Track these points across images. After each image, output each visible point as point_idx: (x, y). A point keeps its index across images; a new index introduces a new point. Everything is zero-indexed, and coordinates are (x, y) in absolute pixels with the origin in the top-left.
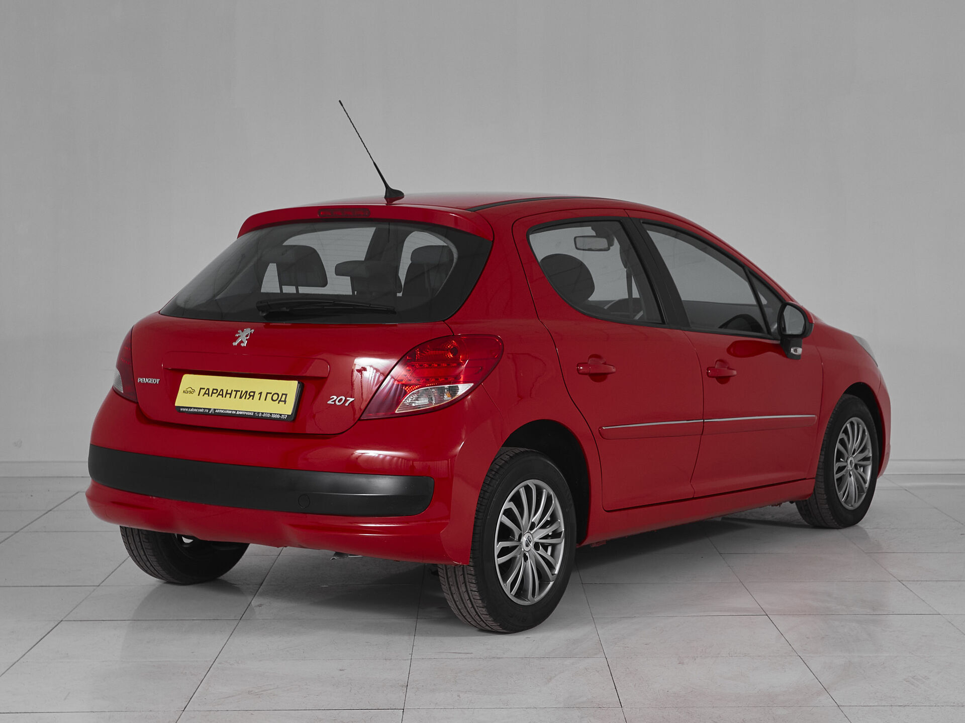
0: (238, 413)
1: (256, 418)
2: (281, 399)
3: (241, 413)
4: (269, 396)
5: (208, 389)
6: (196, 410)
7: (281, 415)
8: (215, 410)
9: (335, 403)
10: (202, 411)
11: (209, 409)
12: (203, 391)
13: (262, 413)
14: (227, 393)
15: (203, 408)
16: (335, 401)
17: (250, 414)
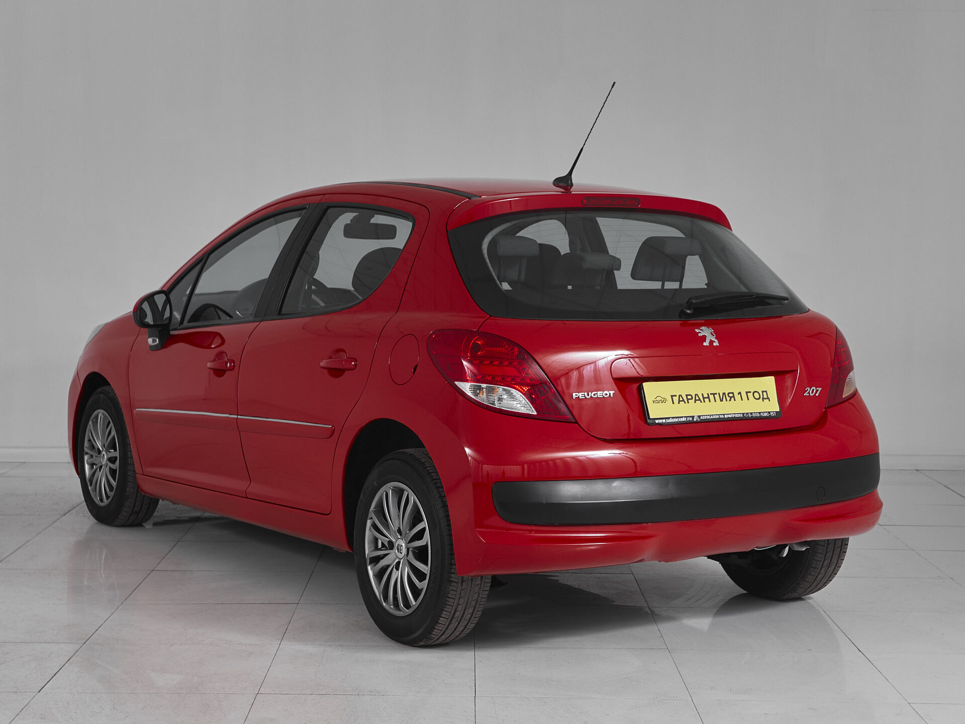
0: (726, 416)
1: (746, 419)
2: (763, 396)
3: (730, 416)
4: (750, 395)
5: (679, 396)
6: (676, 420)
7: (769, 412)
8: (699, 417)
9: (810, 395)
10: (684, 419)
11: (693, 417)
12: (676, 399)
13: (751, 413)
14: (704, 398)
15: (685, 417)
16: (809, 393)
17: (739, 416)
